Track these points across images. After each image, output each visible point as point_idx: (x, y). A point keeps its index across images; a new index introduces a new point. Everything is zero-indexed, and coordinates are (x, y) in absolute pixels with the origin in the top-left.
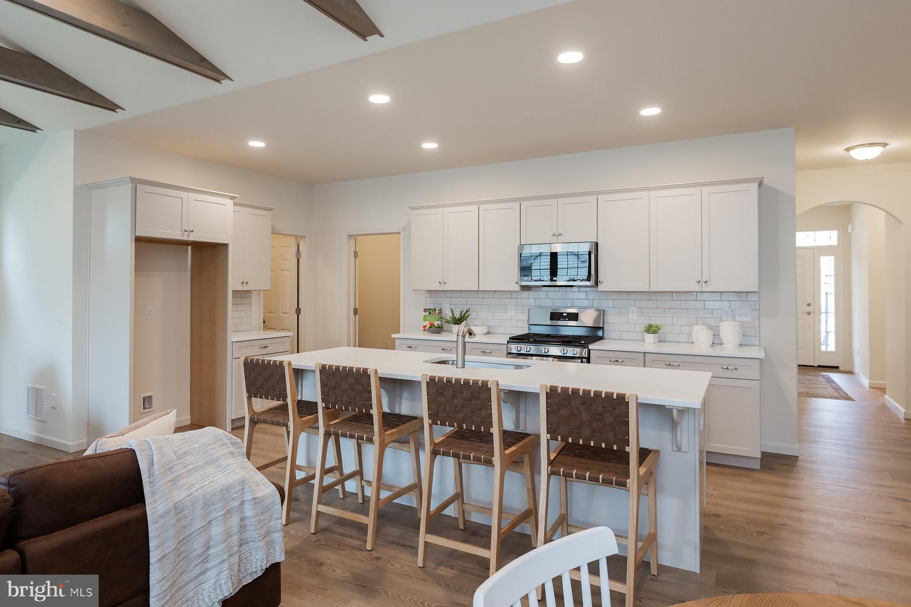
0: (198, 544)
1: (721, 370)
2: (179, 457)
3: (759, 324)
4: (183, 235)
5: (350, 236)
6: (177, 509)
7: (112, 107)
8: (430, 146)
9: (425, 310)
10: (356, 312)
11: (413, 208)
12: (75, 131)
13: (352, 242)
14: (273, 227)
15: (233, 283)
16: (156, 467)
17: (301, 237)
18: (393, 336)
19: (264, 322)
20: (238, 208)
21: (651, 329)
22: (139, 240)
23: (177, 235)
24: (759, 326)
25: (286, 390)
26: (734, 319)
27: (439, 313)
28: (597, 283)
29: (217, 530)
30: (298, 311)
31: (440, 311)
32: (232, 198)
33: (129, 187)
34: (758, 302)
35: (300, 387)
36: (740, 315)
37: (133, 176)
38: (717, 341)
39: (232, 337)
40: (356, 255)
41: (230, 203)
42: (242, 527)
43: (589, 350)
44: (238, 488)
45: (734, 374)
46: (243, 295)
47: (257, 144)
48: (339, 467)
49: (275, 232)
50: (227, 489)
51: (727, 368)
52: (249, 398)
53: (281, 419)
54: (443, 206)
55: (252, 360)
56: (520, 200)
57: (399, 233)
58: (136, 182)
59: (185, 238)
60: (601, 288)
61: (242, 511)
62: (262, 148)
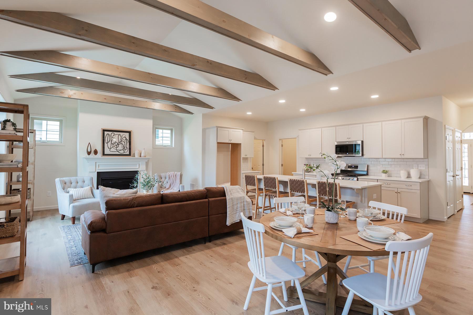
0: (235, 207)
1: (405, 186)
2: (232, 190)
3: (428, 170)
4: (229, 141)
5: (280, 139)
6: (232, 199)
7: (212, 108)
8: (303, 110)
9: (305, 165)
10: (282, 165)
11: (300, 130)
12: (203, 114)
13: (281, 141)
14: (255, 137)
15: (243, 156)
16: (228, 191)
17: (264, 140)
18: (292, 173)
19: (252, 168)
20: (244, 132)
21: (385, 172)
22: (218, 143)
23: (227, 141)
24: (429, 171)
25: (255, 183)
26: (417, 169)
27: (309, 166)
28: (363, 155)
29: (239, 205)
30: (263, 165)
31: (310, 165)
32: (242, 130)
33: (216, 128)
34: (428, 162)
35: (260, 185)
36: (421, 167)
37: (217, 126)
38: (409, 176)
39: (242, 172)
40: (282, 146)
41: (242, 131)
42: (244, 206)
43: (358, 178)
44: (243, 198)
45: (410, 188)
46: (246, 159)
47: (249, 113)
48: (270, 206)
49: (255, 139)
50: (241, 198)
51: (409, 185)
52: (246, 185)
53: (254, 191)
54: (310, 129)
55: (247, 175)
56: (336, 126)
57: (296, 138)
58: (217, 127)
59: (229, 142)
60: (364, 157)
61: (244, 203)
62: (250, 114)
